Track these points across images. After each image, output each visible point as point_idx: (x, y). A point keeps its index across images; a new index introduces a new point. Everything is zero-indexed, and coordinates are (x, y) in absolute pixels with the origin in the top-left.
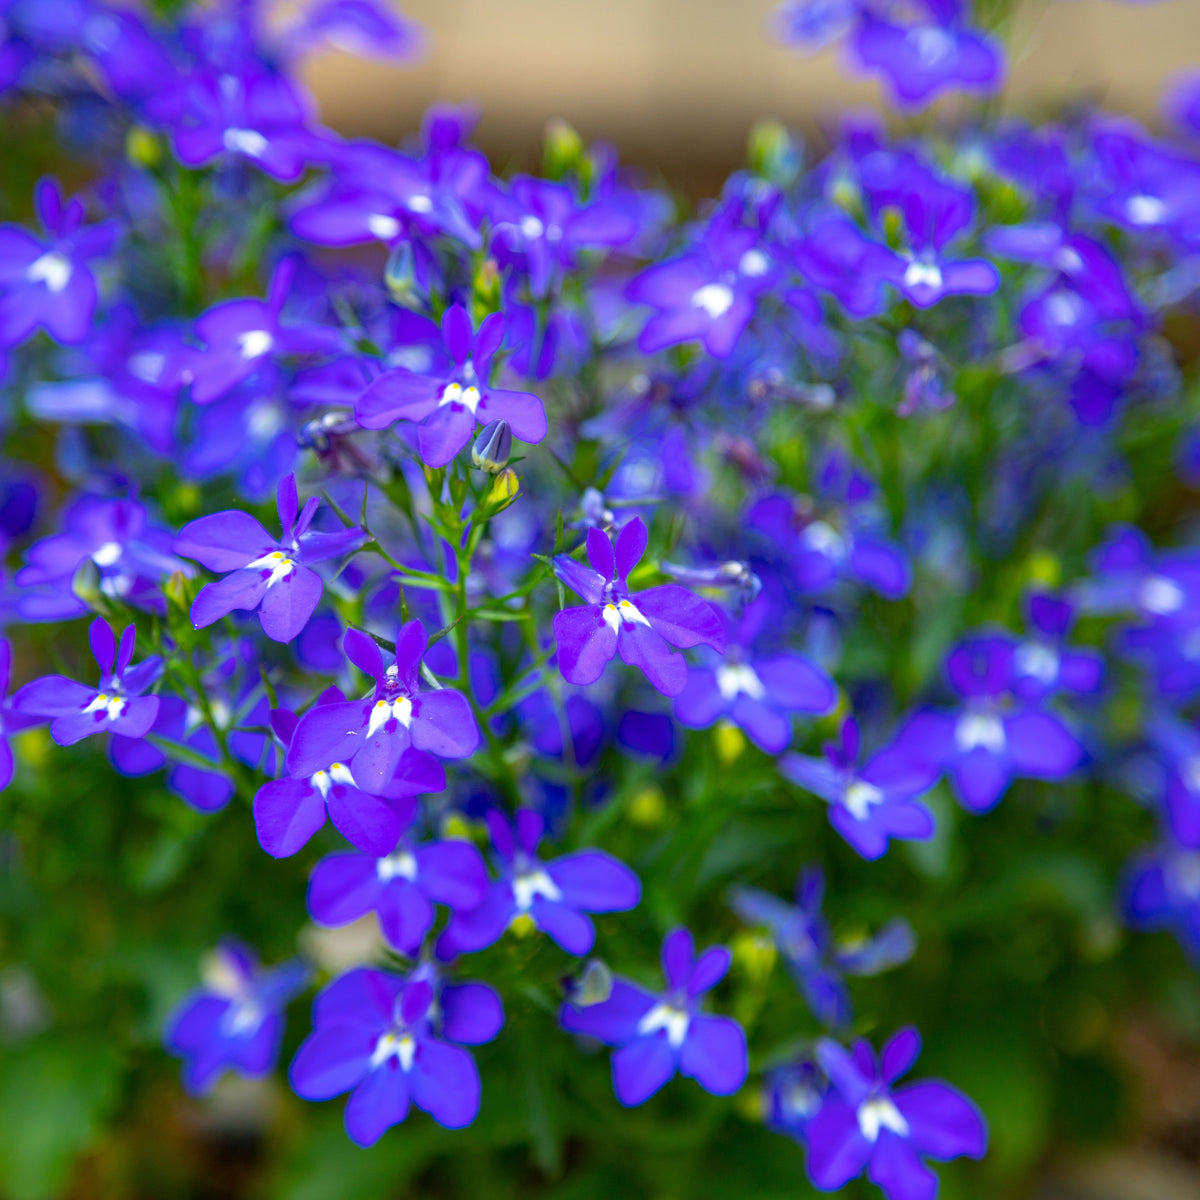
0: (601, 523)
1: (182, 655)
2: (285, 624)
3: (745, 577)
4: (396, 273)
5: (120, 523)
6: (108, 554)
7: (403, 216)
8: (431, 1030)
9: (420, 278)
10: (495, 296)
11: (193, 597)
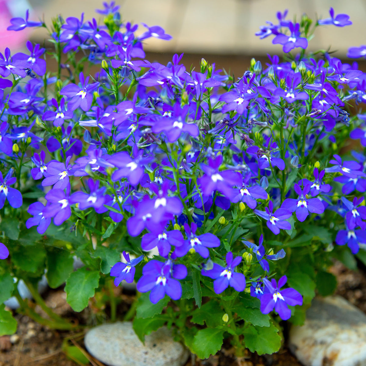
0: (212, 155)
1: (111, 186)
2: (134, 180)
3: (246, 168)
4: (163, 94)
5: (97, 154)
6: (94, 162)
7: (165, 81)
8: (170, 276)
9: (169, 95)
10: (186, 100)
11: (113, 172)
